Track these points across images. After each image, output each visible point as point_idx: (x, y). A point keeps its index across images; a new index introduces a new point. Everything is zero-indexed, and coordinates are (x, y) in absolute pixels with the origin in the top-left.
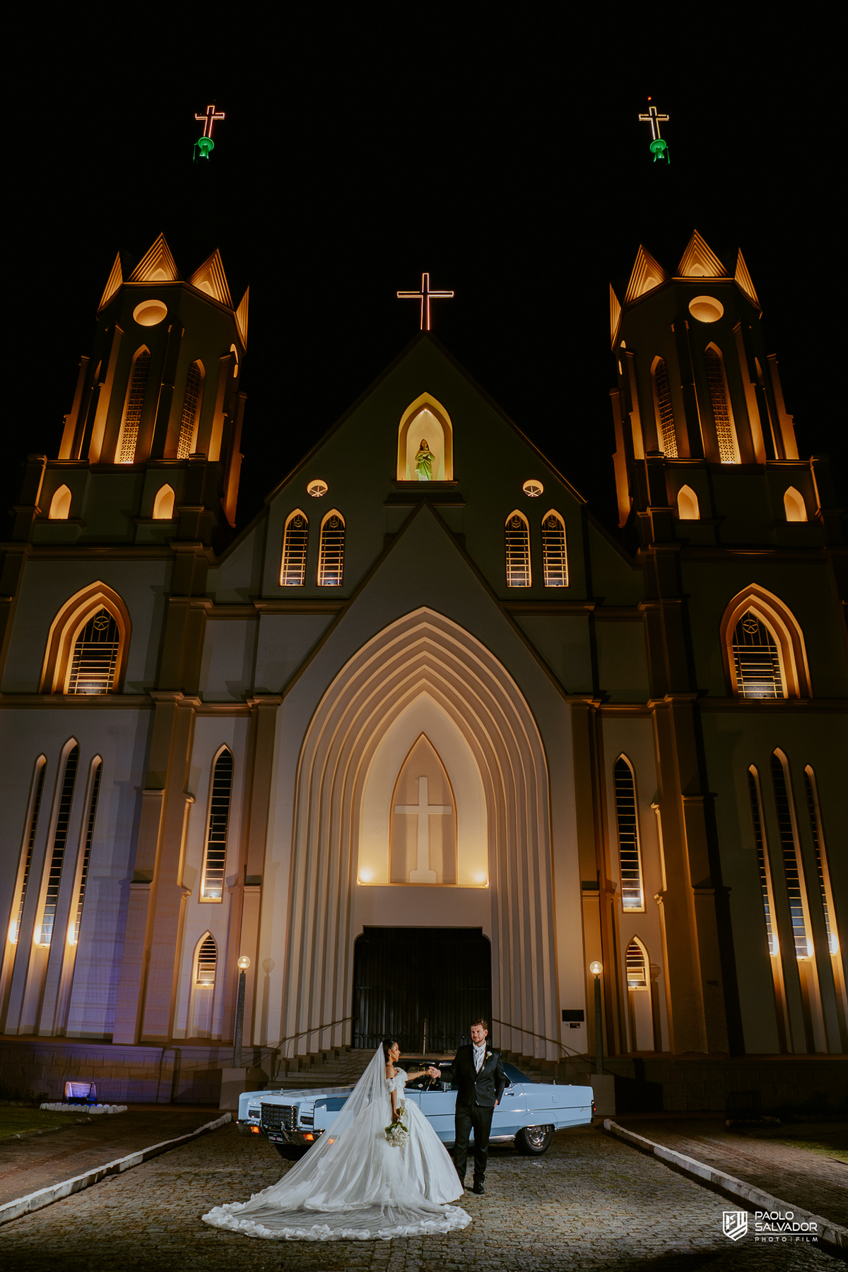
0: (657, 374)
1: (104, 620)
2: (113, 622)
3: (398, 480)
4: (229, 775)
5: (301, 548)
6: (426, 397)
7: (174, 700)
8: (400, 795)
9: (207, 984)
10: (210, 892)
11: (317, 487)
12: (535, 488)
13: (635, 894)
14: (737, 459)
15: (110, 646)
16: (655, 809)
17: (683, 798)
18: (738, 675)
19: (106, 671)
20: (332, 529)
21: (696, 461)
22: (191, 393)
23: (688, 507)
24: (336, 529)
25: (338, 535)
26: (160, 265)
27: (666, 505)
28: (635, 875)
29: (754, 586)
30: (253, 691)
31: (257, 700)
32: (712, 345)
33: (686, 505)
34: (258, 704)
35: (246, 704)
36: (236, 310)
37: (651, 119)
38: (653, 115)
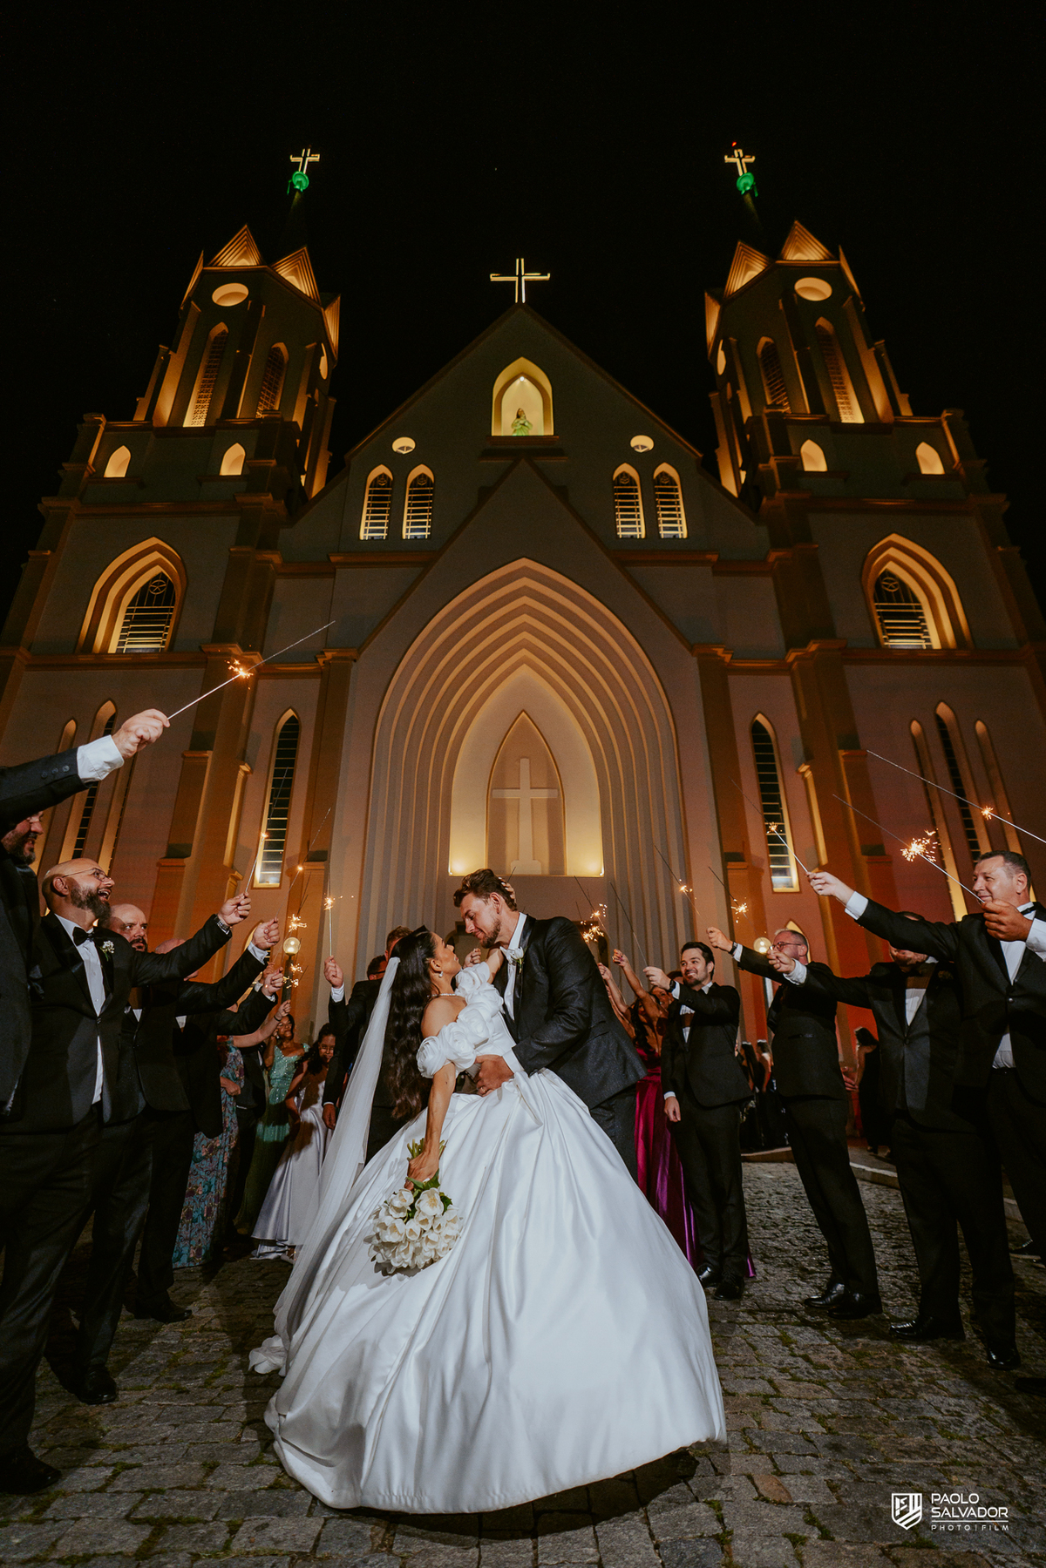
1: (161, 583)
2: (171, 586)
3: (493, 434)
4: (295, 744)
5: (385, 505)
6: (522, 363)
7: (230, 653)
8: (499, 777)
10: (264, 875)
11: (404, 444)
12: (643, 447)
13: (784, 872)
14: (860, 419)
15: (166, 610)
16: (803, 773)
17: (842, 753)
18: (884, 633)
19: (160, 635)
20: (419, 486)
21: (818, 417)
22: (271, 372)
23: (814, 458)
24: (424, 486)
25: (427, 492)
26: (244, 255)
27: (789, 452)
28: (784, 850)
29: (894, 538)
30: (326, 648)
31: (329, 655)
32: (822, 322)
33: (811, 459)
34: (331, 660)
35: (318, 662)
36: (325, 310)
37: (738, 161)
38: (739, 157)
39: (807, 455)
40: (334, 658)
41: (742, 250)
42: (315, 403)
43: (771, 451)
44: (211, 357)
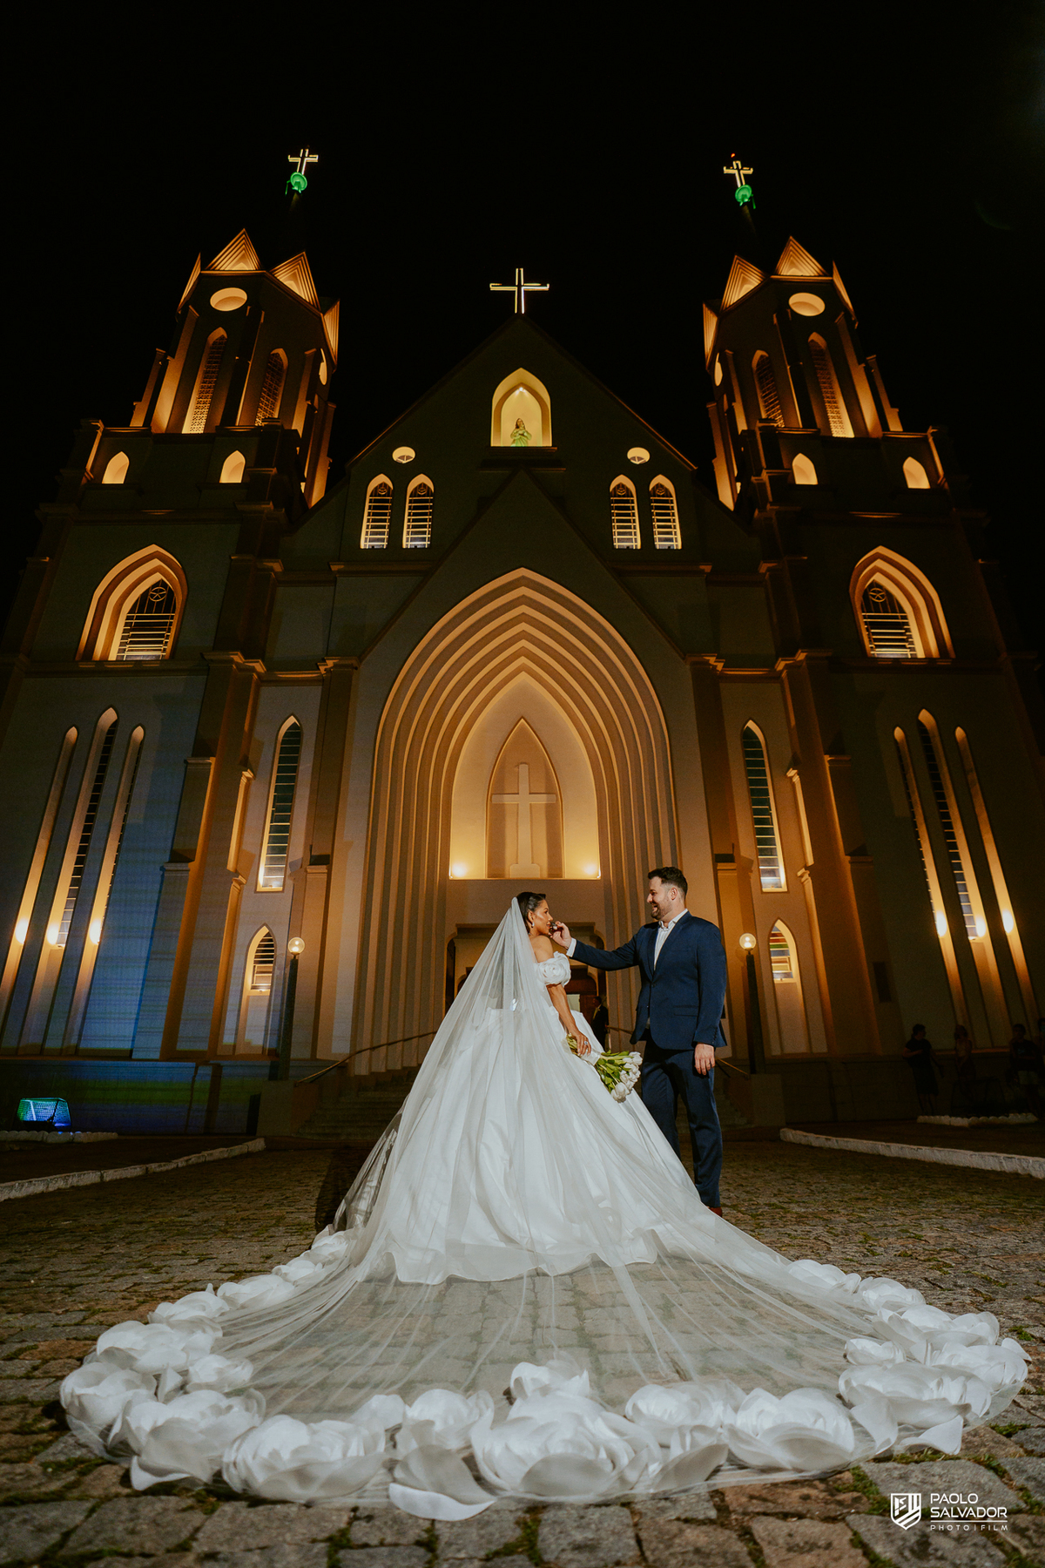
0: (757, 370)
1: (162, 591)
2: (171, 593)
3: (492, 445)
4: (297, 750)
5: (385, 514)
6: (521, 374)
7: (232, 661)
8: (499, 784)
9: (264, 989)
10: (268, 879)
11: (404, 454)
12: (640, 459)
13: (773, 873)
14: (850, 434)
15: (167, 617)
16: (791, 778)
17: (827, 758)
18: (870, 642)
19: (161, 642)
20: (419, 496)
21: (810, 431)
22: (272, 381)
23: (805, 472)
24: (424, 496)
25: (426, 501)
26: (242, 259)
27: (780, 466)
28: (772, 852)
29: (881, 550)
30: (327, 655)
31: (330, 663)
32: (815, 337)
33: (803, 472)
34: (332, 668)
35: (319, 669)
36: (324, 315)
37: (736, 172)
38: (738, 168)
39: (799, 468)
40: (335, 665)
41: (739, 263)
42: (315, 409)
43: (764, 464)
44: (209, 362)
